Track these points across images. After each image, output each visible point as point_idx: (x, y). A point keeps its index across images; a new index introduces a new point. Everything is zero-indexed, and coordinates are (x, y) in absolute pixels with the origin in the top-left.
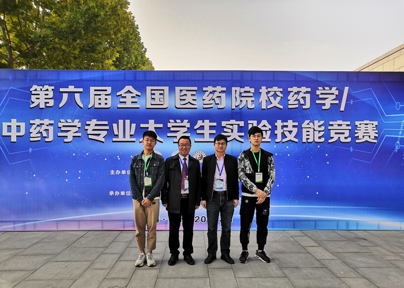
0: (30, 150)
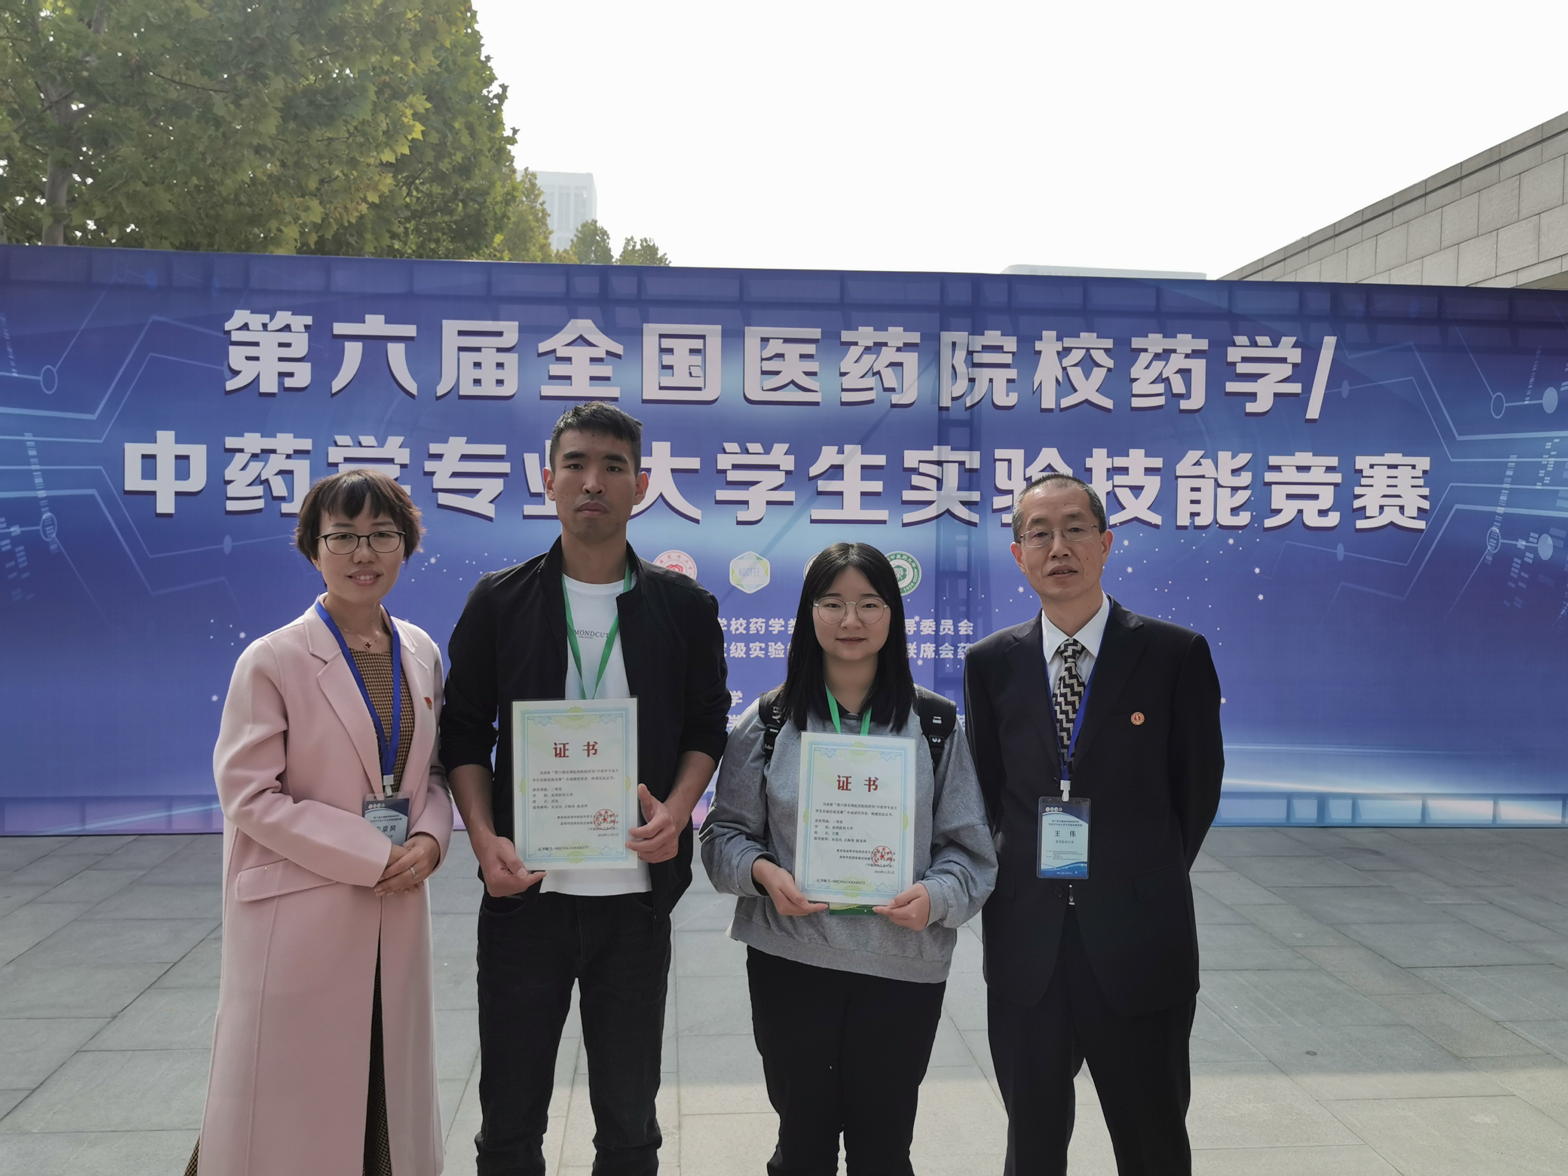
0: (228, 544)
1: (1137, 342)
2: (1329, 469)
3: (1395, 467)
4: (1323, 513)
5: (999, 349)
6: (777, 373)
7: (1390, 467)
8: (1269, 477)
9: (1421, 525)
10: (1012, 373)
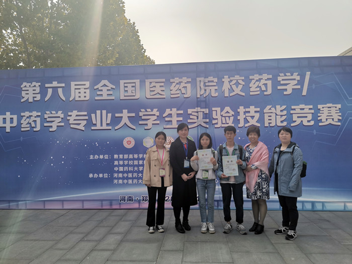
0: (22, 139)
1: (251, 77)
2: (310, 109)
3: (330, 107)
4: (309, 121)
5: (213, 81)
6: (154, 91)
7: (329, 107)
8: (292, 112)
9: (339, 124)
10: (216, 88)
